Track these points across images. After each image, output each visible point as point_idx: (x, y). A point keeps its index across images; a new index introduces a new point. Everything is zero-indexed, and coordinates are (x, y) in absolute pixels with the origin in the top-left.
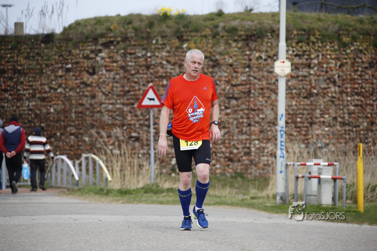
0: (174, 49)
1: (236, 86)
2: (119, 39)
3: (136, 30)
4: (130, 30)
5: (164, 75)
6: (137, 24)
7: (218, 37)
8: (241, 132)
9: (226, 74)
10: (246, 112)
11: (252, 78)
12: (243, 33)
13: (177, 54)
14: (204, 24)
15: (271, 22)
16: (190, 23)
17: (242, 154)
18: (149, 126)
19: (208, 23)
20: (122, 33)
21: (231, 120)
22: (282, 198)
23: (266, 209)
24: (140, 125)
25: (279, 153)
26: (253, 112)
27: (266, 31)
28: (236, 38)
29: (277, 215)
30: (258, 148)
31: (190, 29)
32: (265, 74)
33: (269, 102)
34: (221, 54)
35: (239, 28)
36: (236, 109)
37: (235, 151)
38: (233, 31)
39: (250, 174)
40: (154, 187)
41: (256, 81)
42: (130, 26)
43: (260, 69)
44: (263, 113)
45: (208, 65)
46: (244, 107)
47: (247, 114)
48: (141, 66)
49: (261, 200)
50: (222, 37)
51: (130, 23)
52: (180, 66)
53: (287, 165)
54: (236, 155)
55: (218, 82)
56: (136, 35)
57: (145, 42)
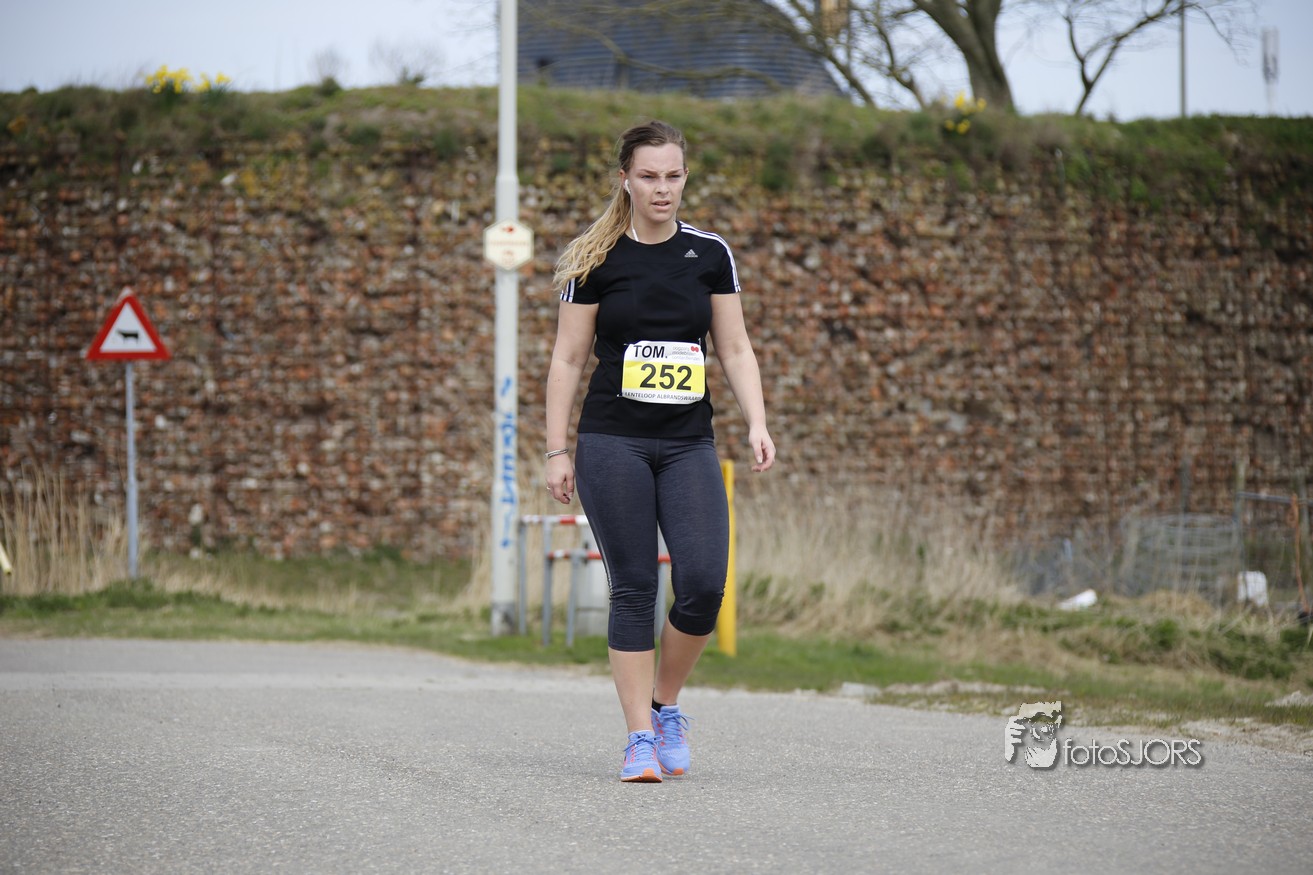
0: (194, 190)
1: (377, 295)
2: (33, 159)
3: (84, 133)
4: (67, 133)
5: (167, 263)
6: (86, 117)
7: (323, 156)
8: (393, 431)
9: (347, 263)
10: (407, 370)
11: (422, 275)
12: (394, 145)
13: (204, 202)
14: (284, 117)
15: (474, 115)
16: (242, 114)
17: (396, 492)
18: (122, 413)
20: (41, 142)
21: (363, 396)
22: (507, 618)
23: (461, 649)
24: (98, 408)
25: (499, 488)
26: (426, 373)
27: (463, 141)
28: (376, 158)
29: (491, 667)
30: (444, 477)
31: (242, 132)
32: (461, 262)
33: (473, 343)
34: (333, 204)
35: (385, 131)
36: (377, 361)
37: (375, 484)
38: (367, 138)
39: (419, 548)
40: (139, 590)
41: (434, 283)
42: (65, 122)
43: (446, 249)
44: (455, 374)
45: (297, 236)
46: (399, 356)
47: (410, 379)
48: (98, 239)
49: (446, 626)
50: (337, 155)
51: (66, 112)
52: (215, 238)
53: (521, 526)
54: (377, 495)
55: (326, 286)
56: (84, 149)
57: (111, 168)
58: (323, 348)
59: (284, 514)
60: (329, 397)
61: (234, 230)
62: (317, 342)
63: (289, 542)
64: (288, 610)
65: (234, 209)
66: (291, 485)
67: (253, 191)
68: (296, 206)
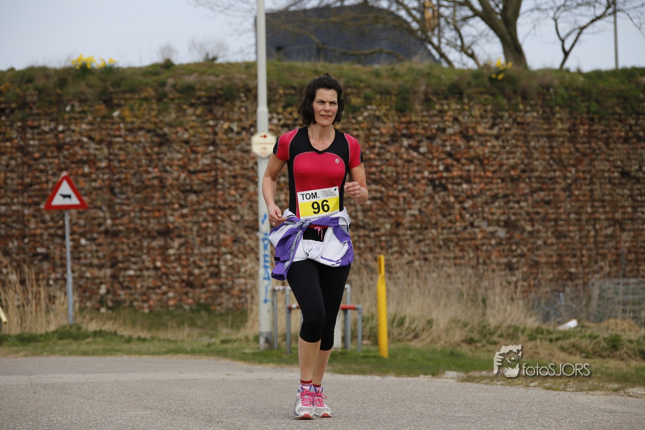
0: (98, 120)
1: (195, 172)
2: (14, 105)
3: (39, 91)
4: (31, 91)
5: (85, 158)
6: (41, 82)
7: (165, 100)
8: (205, 243)
9: (180, 156)
10: (211, 211)
11: (218, 161)
12: (203, 93)
13: (104, 126)
14: (144, 80)
15: (244, 77)
16: (122, 79)
17: (207, 276)
18: (63, 237)
19: (150, 80)
20: (18, 96)
21: (189, 225)
22: (267, 340)
23: (243, 357)
24: (50, 235)
25: (262, 272)
26: (222, 212)
27: (238, 91)
28: (193, 101)
29: (260, 367)
30: (230, 267)
31: (122, 89)
32: (239, 154)
33: (246, 196)
34: (171, 125)
35: (198, 86)
36: (195, 207)
37: (196, 271)
38: (188, 91)
39: (220, 305)
40: (74, 330)
41: (225, 165)
42: (30, 85)
43: (231, 148)
44: (237, 213)
45: (152, 142)
46: (208, 204)
47: (213, 216)
48: (48, 146)
49: (236, 345)
50: (173, 99)
51: (30, 80)
52: (110, 144)
53: (274, 291)
54: (197, 277)
55: (168, 168)
56: (40, 100)
57: (55, 109)
58: (167, 201)
59: (149, 288)
60: (171, 226)
61: (120, 140)
62: (164, 197)
63: (151, 303)
64: (153, 338)
65: (119, 129)
66: (152, 273)
67: (129, 119)
68: (152, 127)
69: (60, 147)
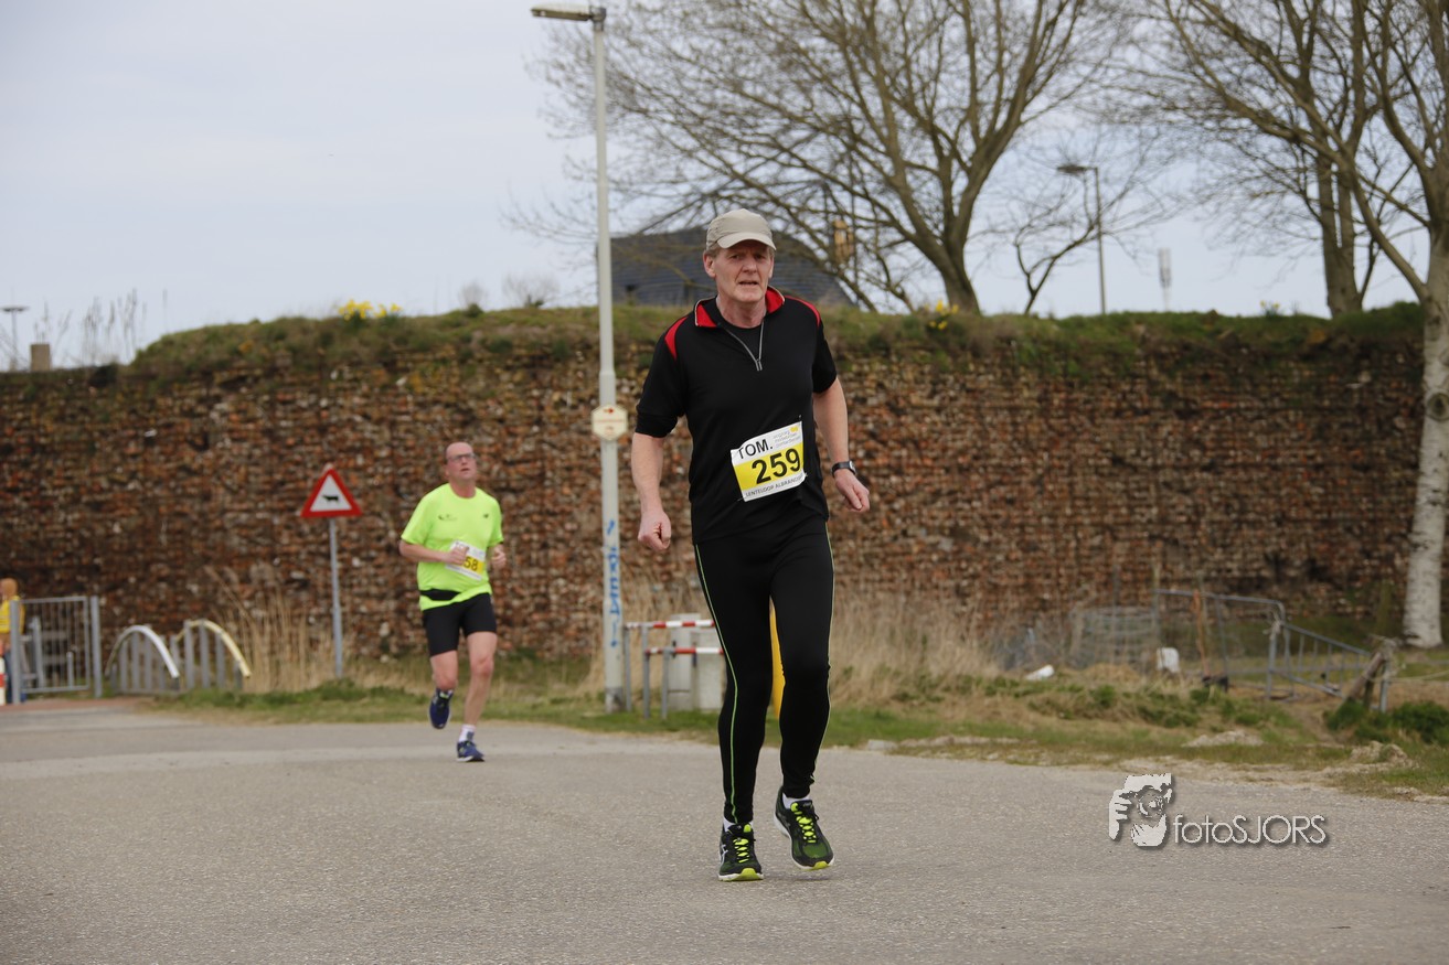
0: (377, 390)
1: (513, 463)
2: (258, 372)
3: (294, 351)
4: (283, 352)
5: (358, 444)
6: (296, 339)
7: (470, 362)
9: (491, 440)
10: (537, 518)
11: (546, 447)
12: (523, 352)
13: (384, 399)
14: (440, 334)
15: (581, 328)
16: (410, 333)
17: (531, 608)
18: (328, 556)
19: (449, 333)
20: (264, 359)
22: (617, 699)
23: (583, 723)
24: (310, 553)
25: (608, 603)
26: (551, 519)
27: (573, 347)
28: (510, 362)
29: (607, 736)
30: (565, 596)
31: (410, 346)
32: (575, 436)
33: (585, 496)
34: (478, 397)
35: (516, 342)
36: (514, 512)
37: (516, 603)
38: (502, 348)
39: (550, 649)
40: (344, 687)
41: (555, 453)
42: (281, 343)
43: (563, 427)
44: (573, 520)
45: (453, 421)
46: (531, 507)
47: (539, 524)
48: (307, 428)
49: (572, 706)
50: (481, 361)
51: (281, 337)
52: (393, 425)
53: (625, 629)
54: (518, 610)
56: (295, 363)
57: (315, 376)
61: (406, 418)
65: (406, 403)
67: (420, 389)
68: (452, 399)
69: (323, 430)
